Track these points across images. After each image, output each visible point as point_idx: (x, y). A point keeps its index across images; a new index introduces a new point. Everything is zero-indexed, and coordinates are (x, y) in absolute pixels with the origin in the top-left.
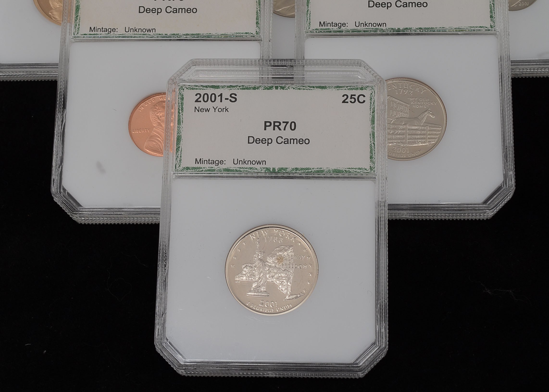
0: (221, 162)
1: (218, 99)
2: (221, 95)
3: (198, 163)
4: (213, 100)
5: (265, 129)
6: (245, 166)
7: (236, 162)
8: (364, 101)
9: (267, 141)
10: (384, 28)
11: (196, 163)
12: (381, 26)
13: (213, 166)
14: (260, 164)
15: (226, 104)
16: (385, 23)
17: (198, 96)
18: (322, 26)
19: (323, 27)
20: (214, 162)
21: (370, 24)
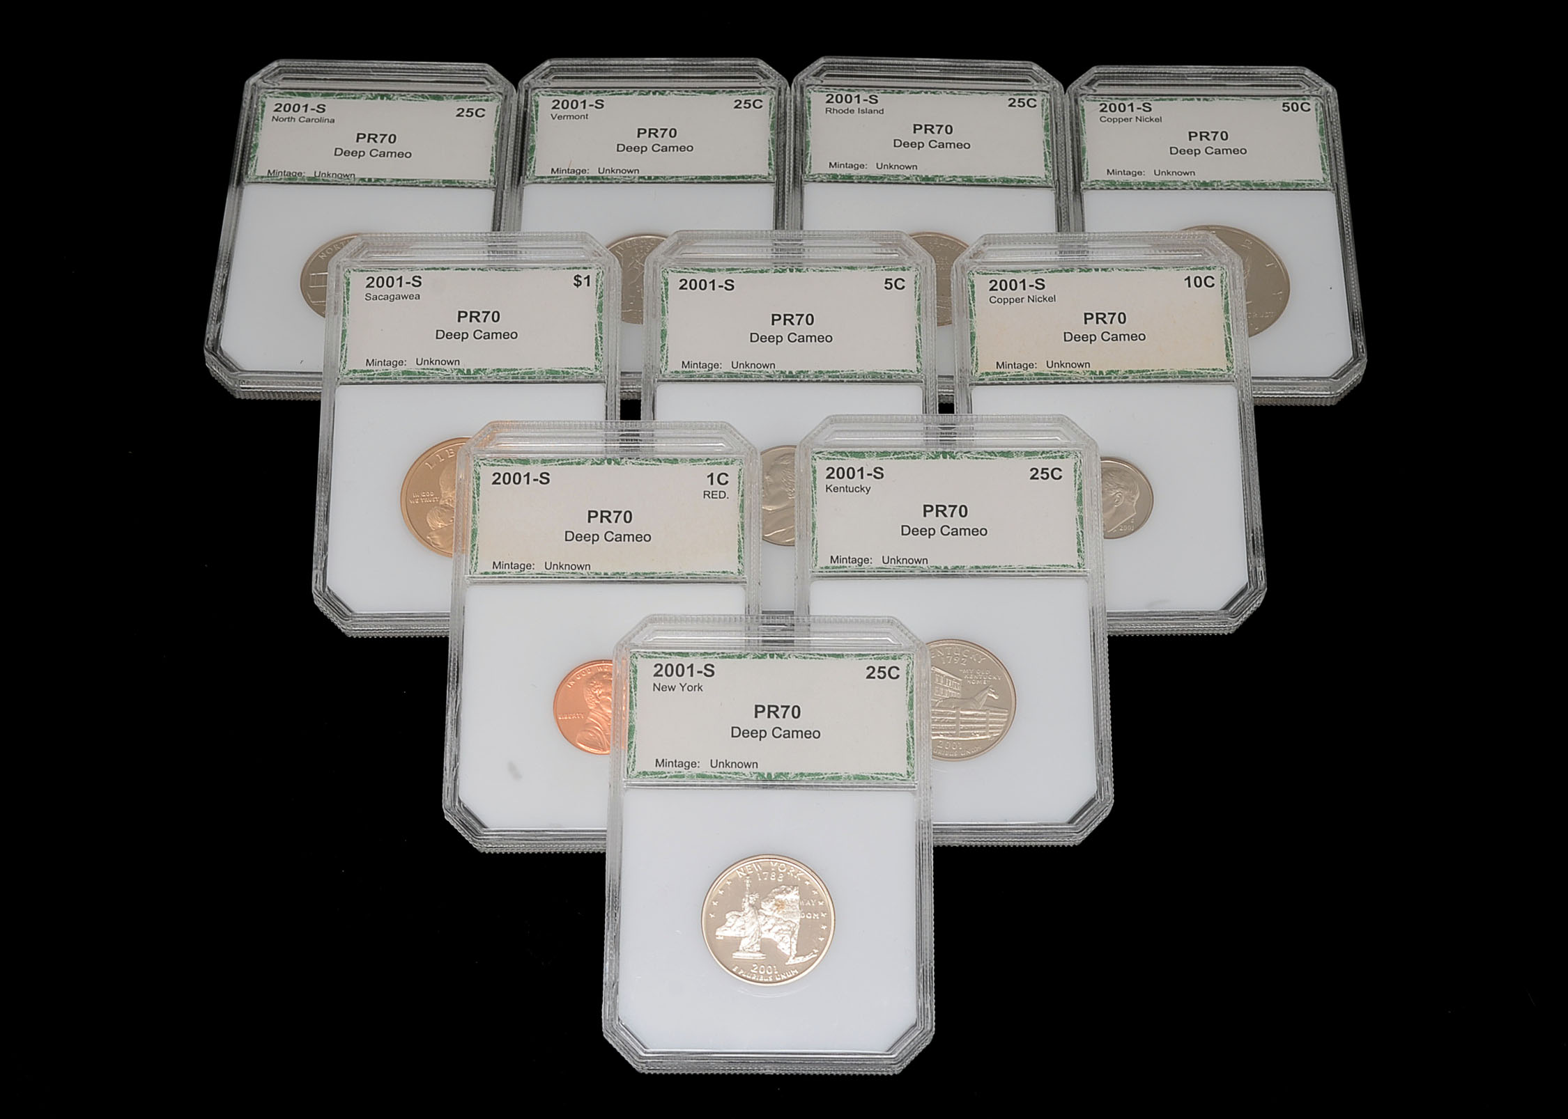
0: (694, 764)
1: (688, 671)
2: (692, 666)
3: (660, 766)
4: (680, 673)
5: (756, 716)
6: (727, 770)
7: (714, 765)
8: (898, 676)
9: (759, 734)
10: (925, 566)
11: (656, 766)
12: (920, 563)
13: (682, 769)
14: (749, 767)
15: (699, 679)
16: (926, 559)
17: (659, 667)
18: (835, 562)
19: (836, 564)
20: (682, 764)
21: (905, 561)
